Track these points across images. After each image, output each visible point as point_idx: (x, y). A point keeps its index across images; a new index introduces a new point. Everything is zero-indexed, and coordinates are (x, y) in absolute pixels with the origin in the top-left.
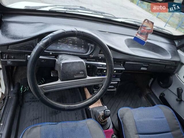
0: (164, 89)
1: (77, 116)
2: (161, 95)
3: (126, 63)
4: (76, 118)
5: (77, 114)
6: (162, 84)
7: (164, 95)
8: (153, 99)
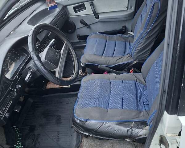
0: (75, 33)
1: (69, 102)
2: (78, 37)
3: (49, 36)
4: (71, 103)
5: (67, 102)
6: (70, 31)
7: (79, 35)
8: (78, 45)
